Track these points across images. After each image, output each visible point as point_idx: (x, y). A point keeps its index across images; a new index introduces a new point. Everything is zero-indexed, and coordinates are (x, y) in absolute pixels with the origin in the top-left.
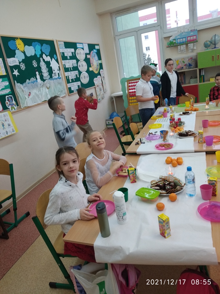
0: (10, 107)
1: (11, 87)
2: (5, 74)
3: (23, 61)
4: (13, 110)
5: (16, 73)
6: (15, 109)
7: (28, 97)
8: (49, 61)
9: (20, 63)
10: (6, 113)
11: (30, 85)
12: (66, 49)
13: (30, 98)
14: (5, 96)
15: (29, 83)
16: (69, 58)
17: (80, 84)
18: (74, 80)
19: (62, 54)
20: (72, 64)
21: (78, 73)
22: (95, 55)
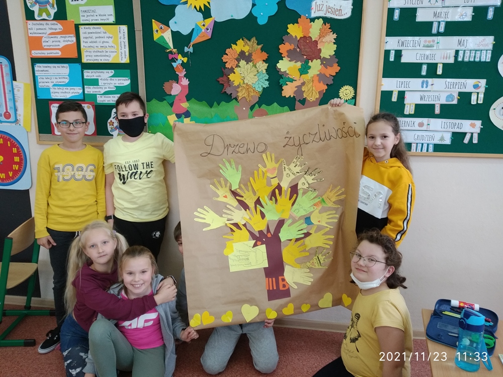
0: (115, 133)
16: (442, 30)
17: (472, 130)
18: (437, 111)
19: (396, 16)
20: (457, 52)
21: (482, 90)
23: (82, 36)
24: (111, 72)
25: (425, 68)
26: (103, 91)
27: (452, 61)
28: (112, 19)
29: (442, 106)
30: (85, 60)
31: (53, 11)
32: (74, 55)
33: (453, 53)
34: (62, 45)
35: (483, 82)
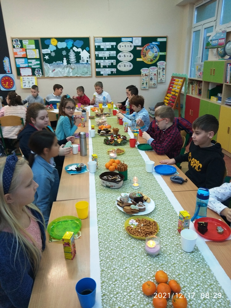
0: (37, 75)
1: (41, 64)
2: (38, 57)
3: (54, 51)
4: (39, 76)
5: (47, 57)
6: (40, 76)
7: (52, 72)
8: (80, 52)
9: (51, 52)
10: (34, 77)
11: (55, 65)
12: (104, 43)
13: (53, 72)
14: (35, 69)
15: (54, 64)
16: (106, 50)
17: (115, 71)
18: (107, 67)
19: (97, 47)
20: (109, 54)
21: (115, 62)
22: (153, 47)
23: (27, 52)
24: (35, 60)
25: (104, 58)
26: (33, 65)
27: (109, 56)
28: (34, 48)
29: (108, 66)
30: (28, 57)
31: (20, 46)
32: (26, 56)
33: (109, 55)
34: (22, 54)
35: (115, 60)
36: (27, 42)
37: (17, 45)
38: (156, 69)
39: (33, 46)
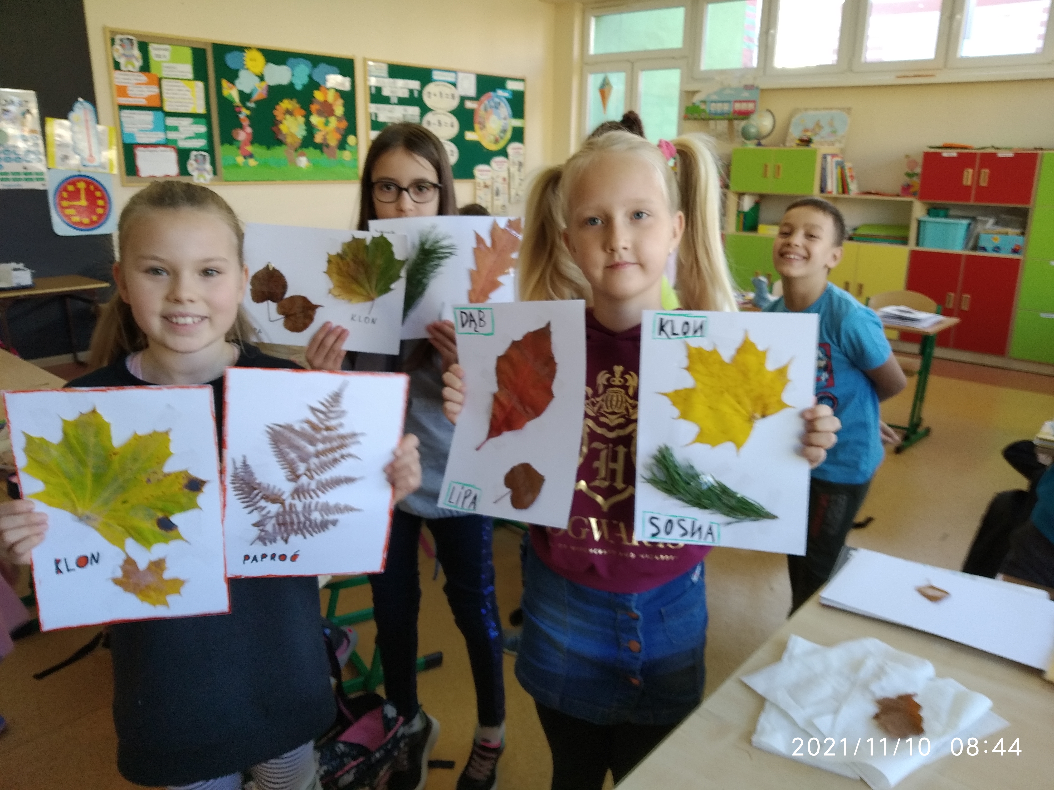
0: (195, 174)
1: (210, 137)
2: (201, 110)
12: (391, 80)
14: (189, 151)
16: (395, 102)
19: (373, 90)
22: (499, 104)
23: (164, 87)
24: (190, 120)
26: (183, 136)
28: (190, 76)
31: (138, 64)
34: (147, 94)
36: (167, 53)
37: (129, 57)
38: (505, 166)
39: (187, 69)
